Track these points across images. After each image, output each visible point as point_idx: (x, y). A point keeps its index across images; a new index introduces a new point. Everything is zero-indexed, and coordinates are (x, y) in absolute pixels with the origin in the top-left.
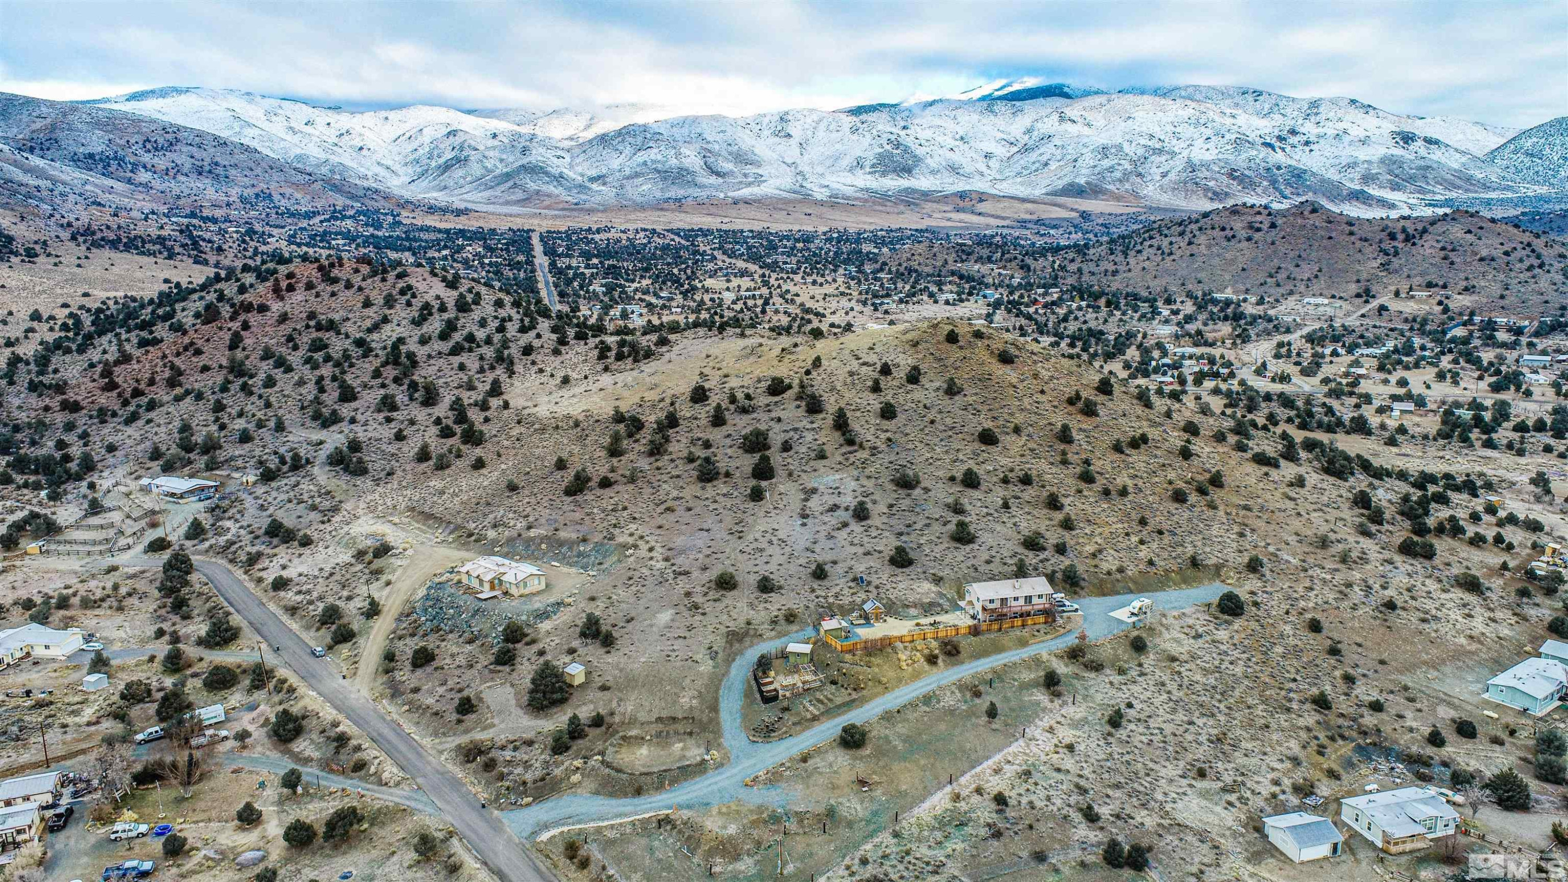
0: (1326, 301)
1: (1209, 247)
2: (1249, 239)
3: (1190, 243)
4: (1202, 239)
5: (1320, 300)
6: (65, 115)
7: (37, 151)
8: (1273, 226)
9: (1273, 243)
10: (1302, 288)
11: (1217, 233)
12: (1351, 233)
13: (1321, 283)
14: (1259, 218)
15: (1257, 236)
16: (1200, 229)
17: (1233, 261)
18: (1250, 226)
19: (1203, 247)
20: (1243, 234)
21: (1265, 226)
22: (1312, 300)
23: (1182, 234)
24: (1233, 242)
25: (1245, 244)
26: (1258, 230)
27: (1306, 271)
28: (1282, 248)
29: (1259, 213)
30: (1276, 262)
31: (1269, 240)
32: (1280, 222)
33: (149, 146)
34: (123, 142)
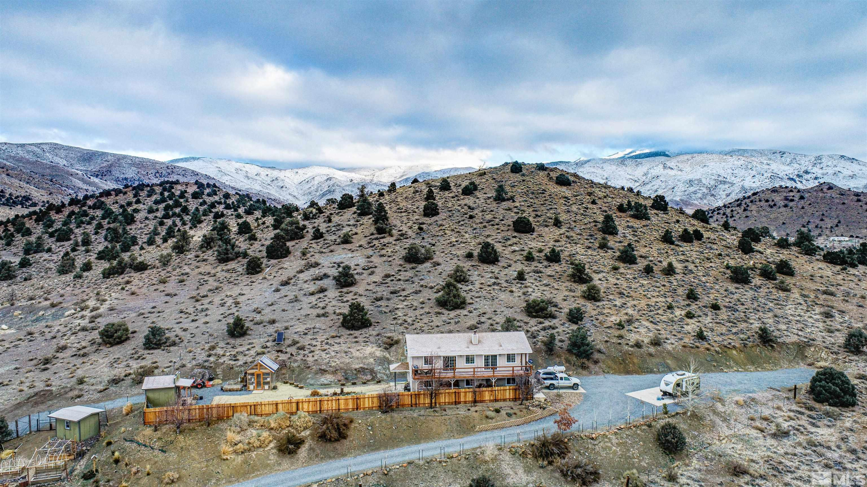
0: (847, 239)
1: (758, 212)
2: (786, 206)
3: (745, 210)
4: (753, 207)
5: (842, 238)
6: (119, 160)
7: (100, 177)
8: (802, 198)
9: (803, 208)
10: (828, 232)
11: (763, 203)
12: (859, 200)
13: (841, 229)
14: (791, 194)
15: (791, 204)
16: (752, 202)
17: (776, 218)
18: (786, 199)
19: (754, 213)
20: (782, 203)
21: (796, 199)
22: (836, 238)
23: (739, 205)
24: (774, 208)
25: (783, 209)
26: (792, 200)
27: (829, 223)
28: (810, 210)
29: (791, 191)
30: (806, 219)
31: (800, 207)
32: (806, 195)
33: (157, 175)
34: (145, 173)
